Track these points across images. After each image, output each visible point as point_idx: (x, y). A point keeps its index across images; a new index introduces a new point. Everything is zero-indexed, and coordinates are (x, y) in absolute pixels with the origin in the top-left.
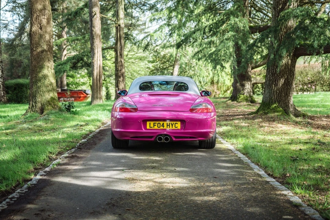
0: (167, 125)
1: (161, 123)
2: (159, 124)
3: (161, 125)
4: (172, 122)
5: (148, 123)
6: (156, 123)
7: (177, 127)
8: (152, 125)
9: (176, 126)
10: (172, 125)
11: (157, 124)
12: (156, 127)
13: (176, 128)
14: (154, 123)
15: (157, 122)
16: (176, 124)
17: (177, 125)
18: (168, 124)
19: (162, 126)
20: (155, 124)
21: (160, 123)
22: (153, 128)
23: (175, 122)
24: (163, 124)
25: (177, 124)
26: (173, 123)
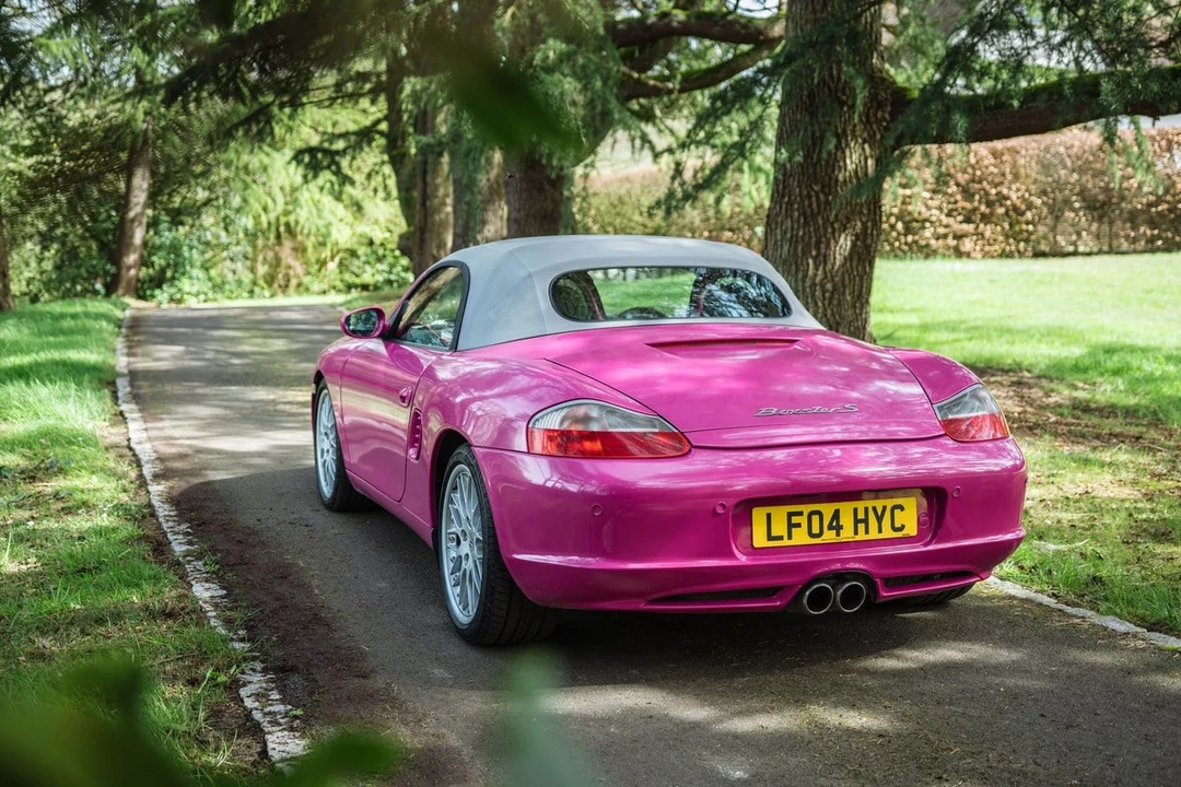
0: (857, 521)
1: (827, 509)
2: (816, 519)
3: (826, 523)
4: (879, 504)
5: (759, 515)
6: (800, 514)
7: (903, 527)
8: (779, 528)
9: (897, 525)
10: (880, 519)
11: (803, 520)
12: (801, 537)
13: (899, 534)
14: (790, 515)
15: (806, 509)
16: (897, 512)
17: (900, 518)
18: (861, 515)
19: (830, 527)
20: (795, 520)
21: (819, 513)
22: (785, 542)
23: (890, 503)
24: (836, 515)
25: (902, 508)
26: (884, 508)
